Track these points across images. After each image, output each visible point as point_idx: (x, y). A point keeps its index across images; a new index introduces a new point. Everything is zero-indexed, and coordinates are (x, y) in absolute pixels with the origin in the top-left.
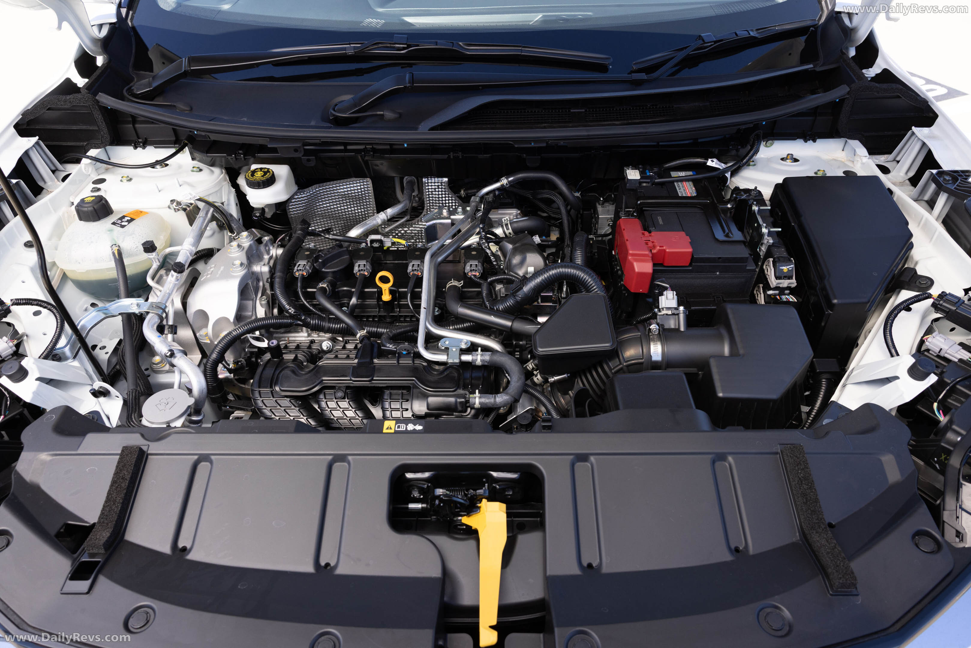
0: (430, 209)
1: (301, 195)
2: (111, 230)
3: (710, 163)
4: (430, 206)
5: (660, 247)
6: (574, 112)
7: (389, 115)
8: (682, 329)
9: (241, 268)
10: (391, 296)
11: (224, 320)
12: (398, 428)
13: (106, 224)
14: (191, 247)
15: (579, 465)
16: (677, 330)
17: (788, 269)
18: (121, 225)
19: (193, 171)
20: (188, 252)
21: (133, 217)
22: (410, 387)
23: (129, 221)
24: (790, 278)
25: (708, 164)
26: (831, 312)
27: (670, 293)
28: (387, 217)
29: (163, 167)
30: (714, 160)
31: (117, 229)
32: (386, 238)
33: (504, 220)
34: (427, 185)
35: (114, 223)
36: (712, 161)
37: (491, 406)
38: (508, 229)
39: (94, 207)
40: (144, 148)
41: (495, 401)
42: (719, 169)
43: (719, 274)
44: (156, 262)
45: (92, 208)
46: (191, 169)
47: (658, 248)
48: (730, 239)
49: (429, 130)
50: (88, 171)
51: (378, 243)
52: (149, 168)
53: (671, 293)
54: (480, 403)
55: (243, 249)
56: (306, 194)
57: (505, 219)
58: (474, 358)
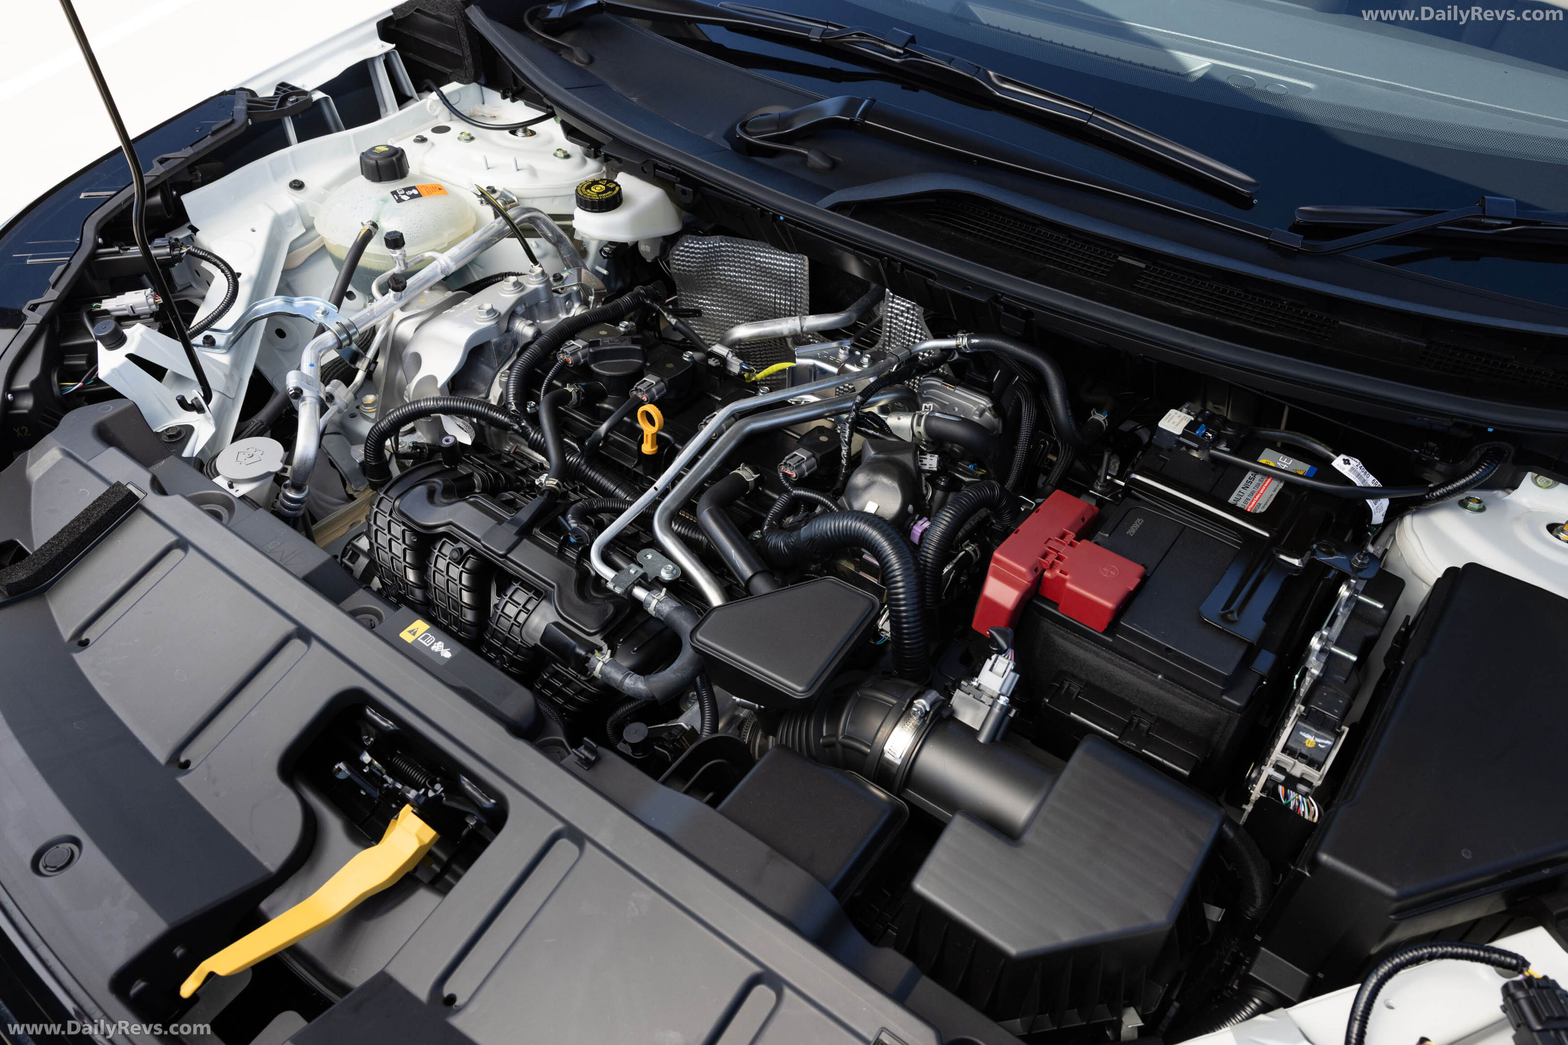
0: (889, 342)
1: (698, 244)
2: (385, 201)
3: (1338, 463)
4: (890, 337)
5: (1061, 572)
6: (1124, 263)
7: (815, 159)
8: (982, 739)
9: (486, 317)
10: (655, 448)
11: (432, 379)
12: (422, 639)
13: (385, 189)
14: (449, 261)
15: (565, 846)
16: (972, 733)
17: (1317, 743)
18: (399, 198)
19: (555, 155)
20: (439, 266)
21: (423, 191)
22: (542, 593)
23: (413, 197)
24: (1313, 763)
25: (1334, 464)
26: (1307, 874)
27: (1002, 661)
28: (802, 328)
29: (526, 136)
30: (1351, 461)
31: (392, 200)
32: (735, 358)
33: (926, 407)
34: (891, 299)
35: (394, 193)
36: (1346, 462)
37: (614, 686)
38: (919, 424)
39: (377, 162)
40: (514, 100)
41: (622, 682)
42: (1355, 484)
43: (1161, 680)
44: (400, 265)
45: (373, 162)
46: (555, 151)
47: (1058, 572)
48: (1230, 629)
49: (828, 208)
50: (435, 111)
51: (717, 360)
52: (507, 132)
53: (1004, 663)
54: (601, 672)
55: (522, 290)
56: (708, 244)
57: (928, 406)
58: (650, 598)
